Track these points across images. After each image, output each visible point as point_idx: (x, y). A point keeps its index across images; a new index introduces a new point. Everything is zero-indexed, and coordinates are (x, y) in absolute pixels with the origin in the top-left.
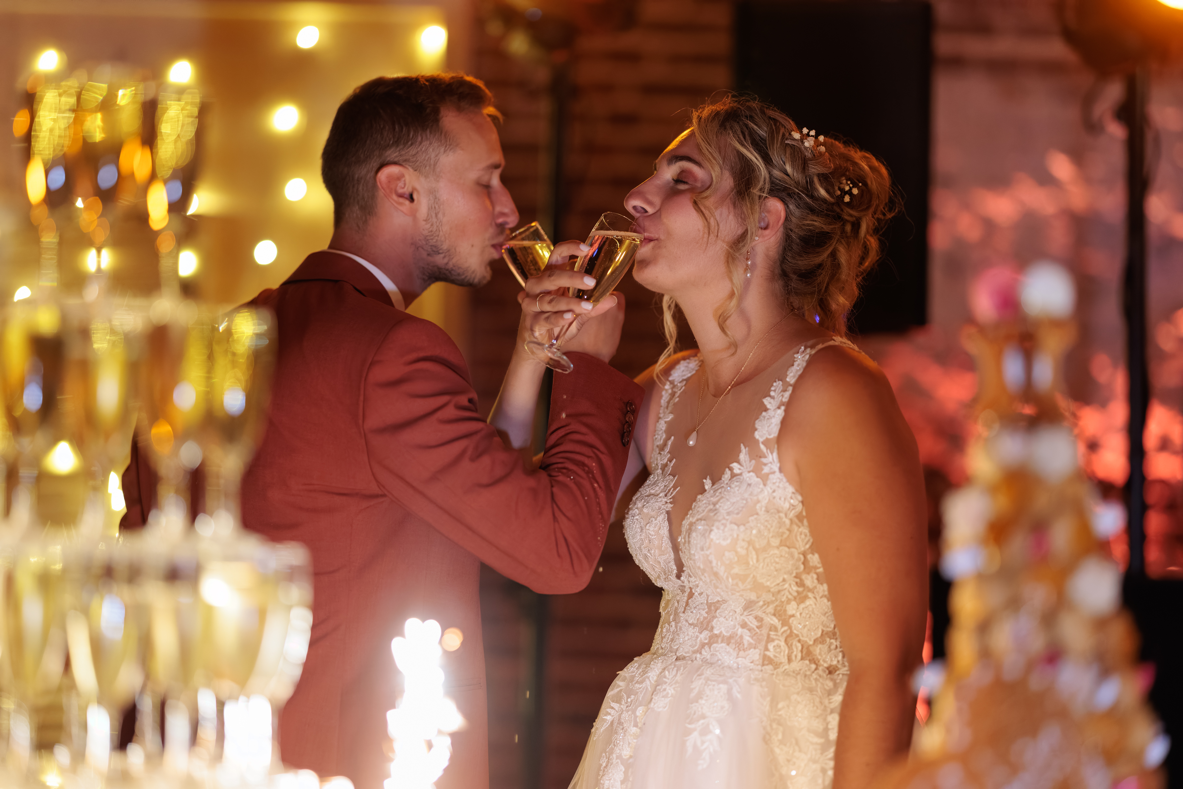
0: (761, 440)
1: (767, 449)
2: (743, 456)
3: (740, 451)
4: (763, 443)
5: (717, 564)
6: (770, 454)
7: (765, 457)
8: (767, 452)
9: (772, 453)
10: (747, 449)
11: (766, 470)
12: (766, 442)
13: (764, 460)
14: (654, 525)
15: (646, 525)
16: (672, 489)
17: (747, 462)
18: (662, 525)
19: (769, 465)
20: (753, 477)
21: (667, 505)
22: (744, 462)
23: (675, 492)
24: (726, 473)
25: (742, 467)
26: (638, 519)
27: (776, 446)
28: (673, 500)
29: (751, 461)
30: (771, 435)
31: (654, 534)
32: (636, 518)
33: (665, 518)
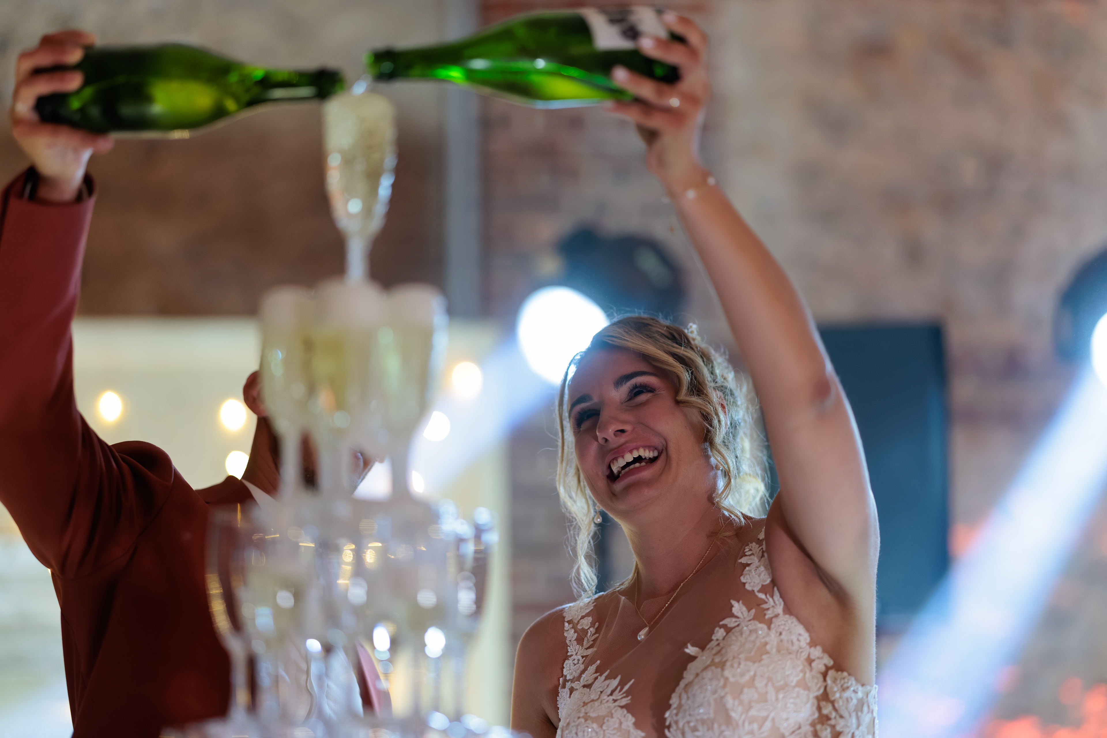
0: (756, 589)
1: (766, 595)
2: (738, 608)
3: (732, 606)
4: (759, 591)
5: (734, 705)
6: (771, 599)
7: (766, 603)
8: (767, 598)
9: (772, 597)
10: (741, 602)
11: (769, 614)
12: (763, 589)
13: (765, 606)
14: (612, 723)
15: (601, 727)
16: (619, 688)
17: (744, 613)
18: (623, 720)
19: (771, 609)
20: (755, 625)
21: (618, 701)
22: (739, 615)
23: (626, 687)
24: (718, 631)
25: (738, 620)
26: (588, 725)
27: (775, 589)
28: (628, 693)
29: (749, 611)
30: (765, 581)
31: (615, 732)
32: (585, 725)
33: (623, 712)
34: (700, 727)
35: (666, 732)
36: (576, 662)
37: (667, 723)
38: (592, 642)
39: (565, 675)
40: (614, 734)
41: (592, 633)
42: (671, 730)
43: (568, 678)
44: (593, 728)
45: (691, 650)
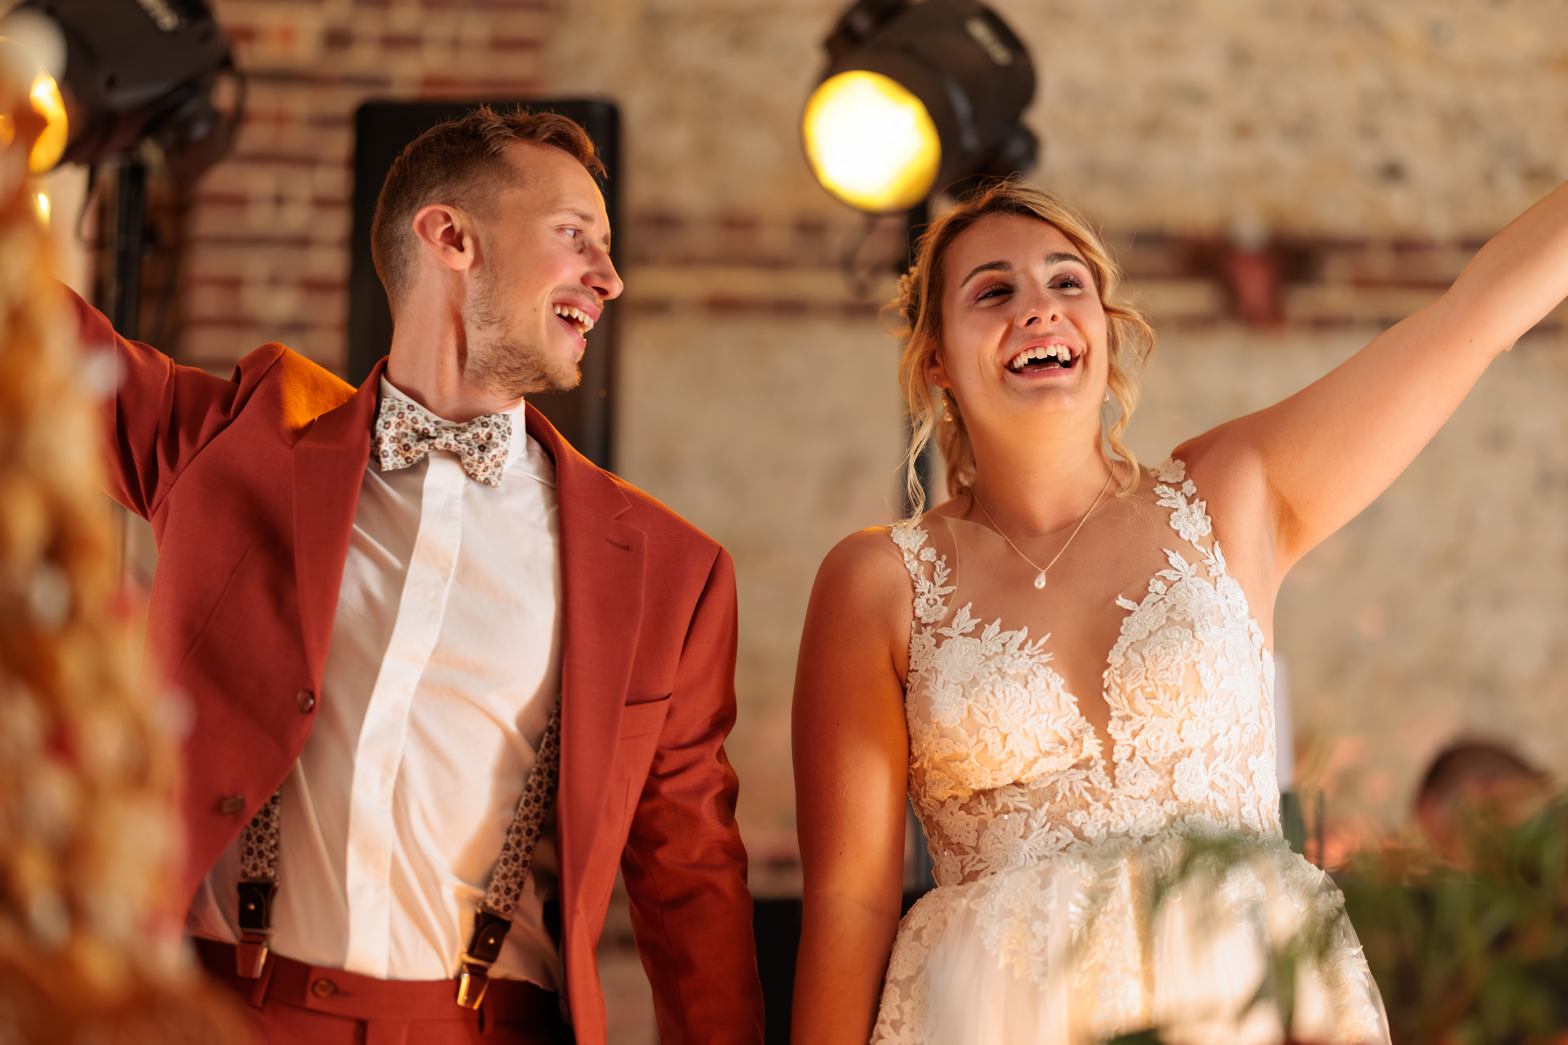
0: (1193, 540)
1: (1206, 549)
2: (1175, 559)
3: (1168, 556)
4: (1197, 543)
6: (1212, 555)
7: (1208, 558)
8: (1207, 552)
9: (1213, 552)
10: (1178, 552)
11: (1213, 572)
12: (1203, 542)
13: (1206, 562)
14: (1038, 683)
15: (1025, 686)
16: (1030, 641)
17: (1185, 568)
18: (1049, 680)
19: (1214, 567)
20: (1201, 582)
21: (1037, 657)
22: (1178, 567)
23: (1042, 642)
24: (1154, 584)
25: (1179, 573)
26: (1008, 683)
27: (1217, 543)
28: (1046, 649)
29: (1190, 565)
30: (1204, 532)
31: (1044, 694)
32: (1004, 684)
33: (1048, 671)
34: (1160, 694)
35: (1104, 694)
36: (931, 602)
37: (1105, 686)
38: (946, 579)
39: (919, 616)
40: (1042, 697)
41: (942, 568)
42: (1112, 693)
43: (924, 621)
44: (1015, 687)
45: (1122, 602)
